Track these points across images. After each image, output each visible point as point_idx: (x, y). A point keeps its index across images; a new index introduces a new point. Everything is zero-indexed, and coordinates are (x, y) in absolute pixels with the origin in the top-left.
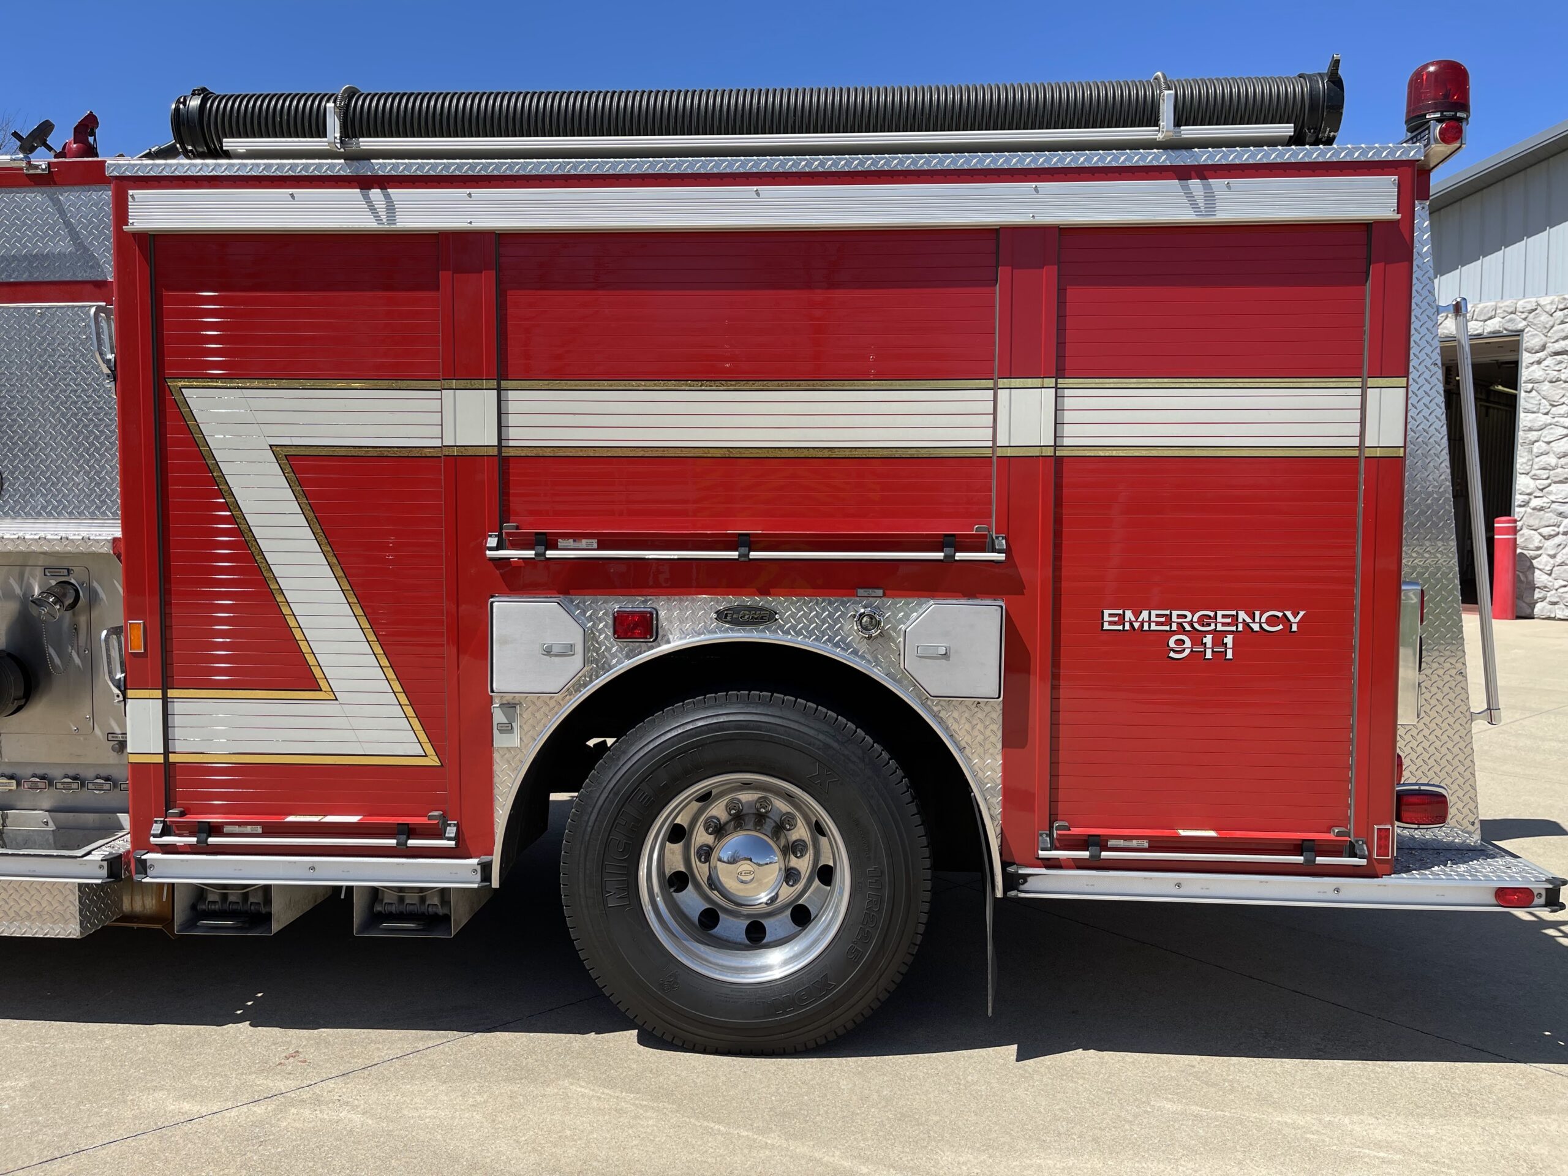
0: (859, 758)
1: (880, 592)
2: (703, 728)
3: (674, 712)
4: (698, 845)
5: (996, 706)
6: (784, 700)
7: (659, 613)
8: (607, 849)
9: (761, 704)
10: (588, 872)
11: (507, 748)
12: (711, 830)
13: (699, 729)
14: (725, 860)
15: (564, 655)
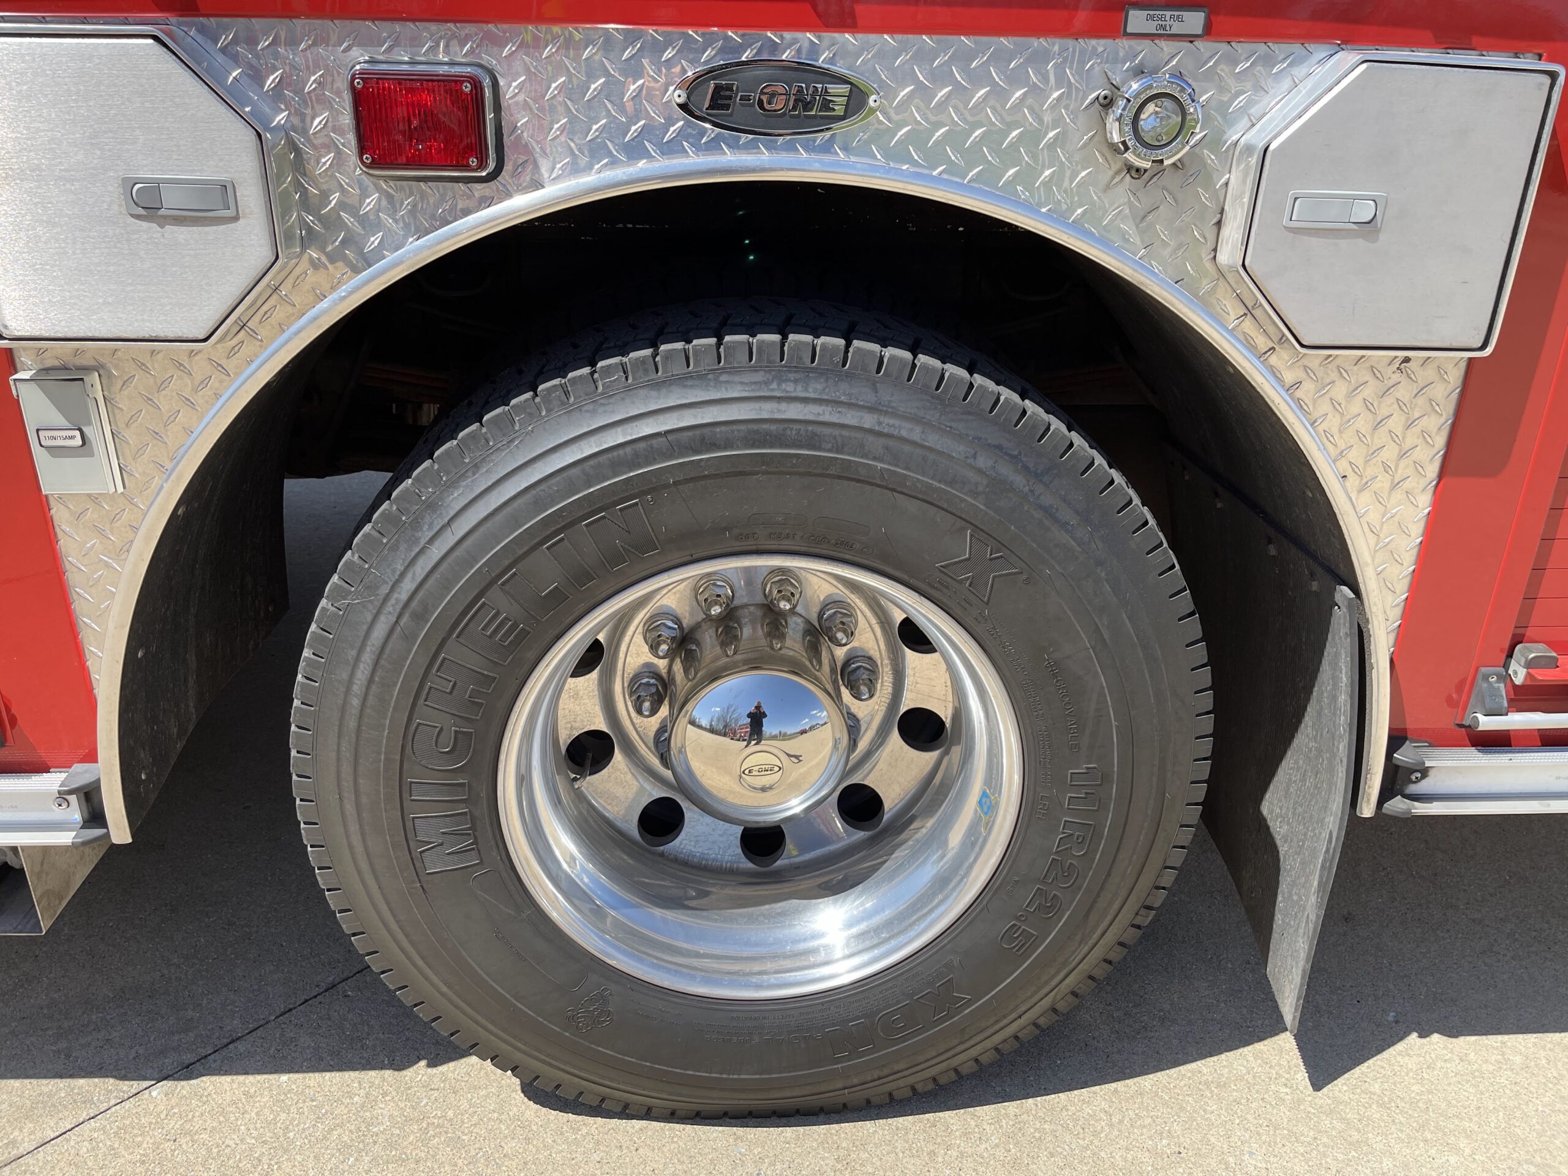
0: (1077, 512)
1: (1194, 21)
2: (654, 442)
3: (567, 393)
4: (631, 671)
5: (1450, 367)
6: (881, 358)
7: (502, 82)
8: (409, 750)
9: (821, 373)
10: (364, 800)
11: (89, 495)
12: (664, 647)
13: (642, 445)
14: (705, 723)
15: (206, 218)
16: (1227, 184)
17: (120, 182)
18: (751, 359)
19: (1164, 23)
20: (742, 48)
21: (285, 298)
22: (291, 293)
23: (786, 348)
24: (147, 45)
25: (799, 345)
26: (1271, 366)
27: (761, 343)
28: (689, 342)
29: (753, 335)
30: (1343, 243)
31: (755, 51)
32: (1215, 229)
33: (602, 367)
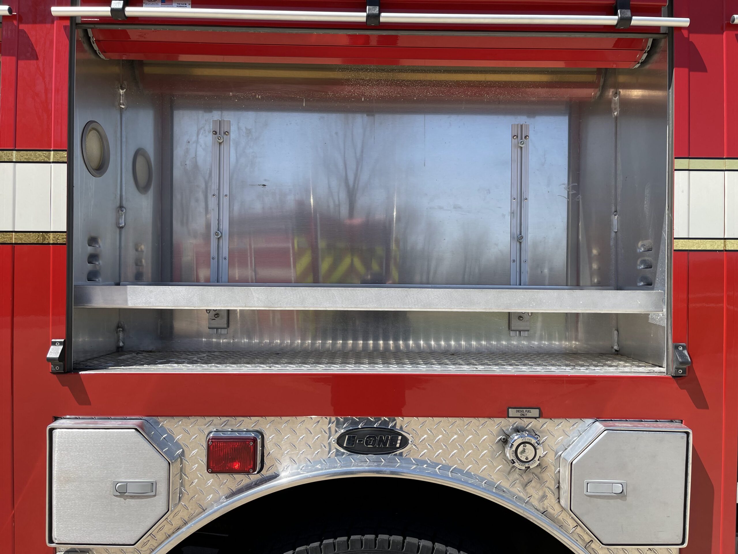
1: (535, 412)
7: (265, 437)
15: (143, 496)
16: (559, 472)
17: (112, 483)
18: (362, 547)
19: (523, 413)
20: (358, 423)
21: (169, 522)
22: (172, 520)
23: (377, 542)
24: (132, 432)
25: (383, 540)
26: (593, 548)
27: (366, 540)
28: (335, 538)
29: (363, 535)
30: (612, 501)
31: (364, 424)
32: (557, 490)
33: (298, 551)
